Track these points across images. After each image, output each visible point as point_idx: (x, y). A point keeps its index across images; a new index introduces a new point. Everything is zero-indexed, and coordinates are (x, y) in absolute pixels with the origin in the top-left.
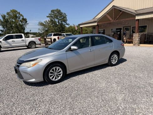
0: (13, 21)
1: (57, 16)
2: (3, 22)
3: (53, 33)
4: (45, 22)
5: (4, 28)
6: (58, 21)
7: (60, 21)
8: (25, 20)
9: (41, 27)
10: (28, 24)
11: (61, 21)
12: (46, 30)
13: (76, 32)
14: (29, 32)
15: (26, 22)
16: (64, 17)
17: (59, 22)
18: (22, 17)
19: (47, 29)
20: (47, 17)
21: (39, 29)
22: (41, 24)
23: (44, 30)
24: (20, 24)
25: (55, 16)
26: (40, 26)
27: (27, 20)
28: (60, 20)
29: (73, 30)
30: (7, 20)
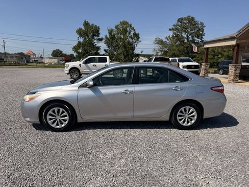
0: (121, 38)
1: (187, 28)
2: (108, 39)
3: (155, 57)
4: (166, 38)
5: (109, 47)
6: (188, 37)
7: (190, 37)
8: (137, 36)
9: (157, 47)
10: (140, 41)
11: (192, 37)
12: (165, 52)
13: (220, 56)
14: (140, 53)
15: (139, 38)
16: (199, 29)
17: (188, 39)
18: (133, 32)
19: (166, 50)
20: (170, 30)
21: (154, 50)
22: (160, 42)
23: (161, 51)
24: (129, 42)
25: (184, 27)
26: (157, 45)
28: (190, 35)
29: (214, 52)
30: (114, 36)
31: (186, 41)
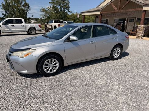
0: (15, 6)
1: (60, 3)
2: (5, 6)
3: (54, 20)
4: (47, 8)
5: (6, 11)
6: (61, 8)
7: (62, 8)
8: (27, 5)
9: (43, 13)
10: (30, 9)
11: (64, 9)
12: (48, 17)
13: (78, 20)
14: (31, 17)
15: (29, 7)
16: (67, 4)
17: (61, 9)
18: (25, 2)
19: (49, 15)
20: (50, 3)
21: (41, 15)
22: (44, 10)
23: (45, 16)
24: (22, 9)
25: (58, 2)
26: (42, 12)
27: (29, 5)
28: (62, 7)
29: (75, 18)
30: (9, 4)
31: (60, 10)
